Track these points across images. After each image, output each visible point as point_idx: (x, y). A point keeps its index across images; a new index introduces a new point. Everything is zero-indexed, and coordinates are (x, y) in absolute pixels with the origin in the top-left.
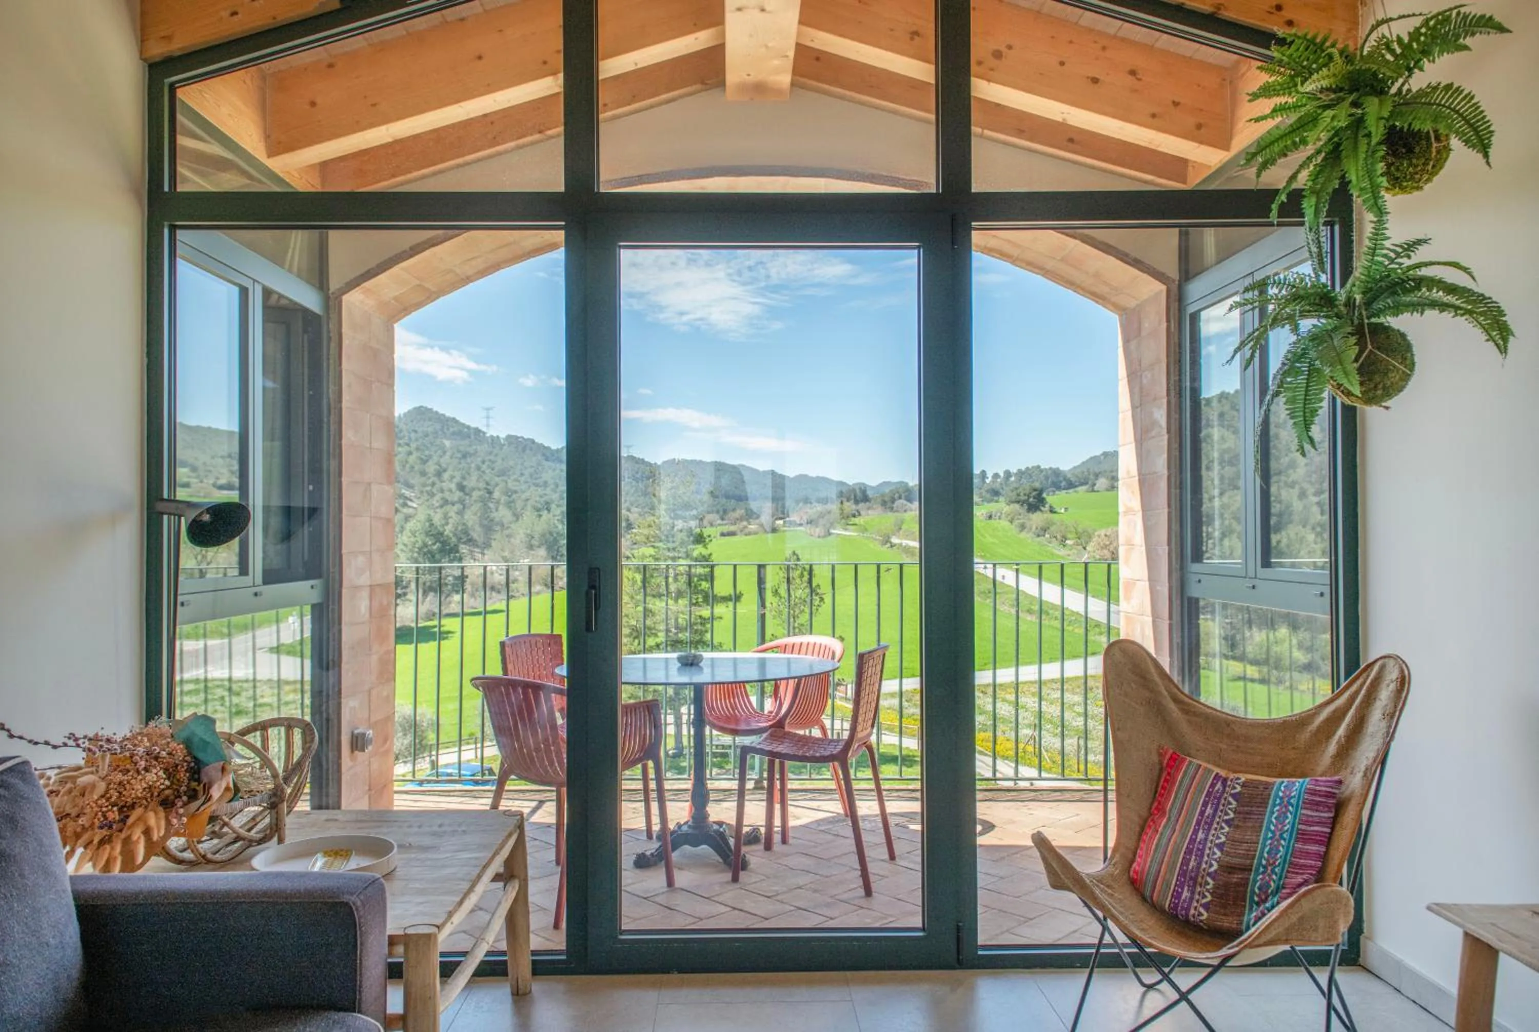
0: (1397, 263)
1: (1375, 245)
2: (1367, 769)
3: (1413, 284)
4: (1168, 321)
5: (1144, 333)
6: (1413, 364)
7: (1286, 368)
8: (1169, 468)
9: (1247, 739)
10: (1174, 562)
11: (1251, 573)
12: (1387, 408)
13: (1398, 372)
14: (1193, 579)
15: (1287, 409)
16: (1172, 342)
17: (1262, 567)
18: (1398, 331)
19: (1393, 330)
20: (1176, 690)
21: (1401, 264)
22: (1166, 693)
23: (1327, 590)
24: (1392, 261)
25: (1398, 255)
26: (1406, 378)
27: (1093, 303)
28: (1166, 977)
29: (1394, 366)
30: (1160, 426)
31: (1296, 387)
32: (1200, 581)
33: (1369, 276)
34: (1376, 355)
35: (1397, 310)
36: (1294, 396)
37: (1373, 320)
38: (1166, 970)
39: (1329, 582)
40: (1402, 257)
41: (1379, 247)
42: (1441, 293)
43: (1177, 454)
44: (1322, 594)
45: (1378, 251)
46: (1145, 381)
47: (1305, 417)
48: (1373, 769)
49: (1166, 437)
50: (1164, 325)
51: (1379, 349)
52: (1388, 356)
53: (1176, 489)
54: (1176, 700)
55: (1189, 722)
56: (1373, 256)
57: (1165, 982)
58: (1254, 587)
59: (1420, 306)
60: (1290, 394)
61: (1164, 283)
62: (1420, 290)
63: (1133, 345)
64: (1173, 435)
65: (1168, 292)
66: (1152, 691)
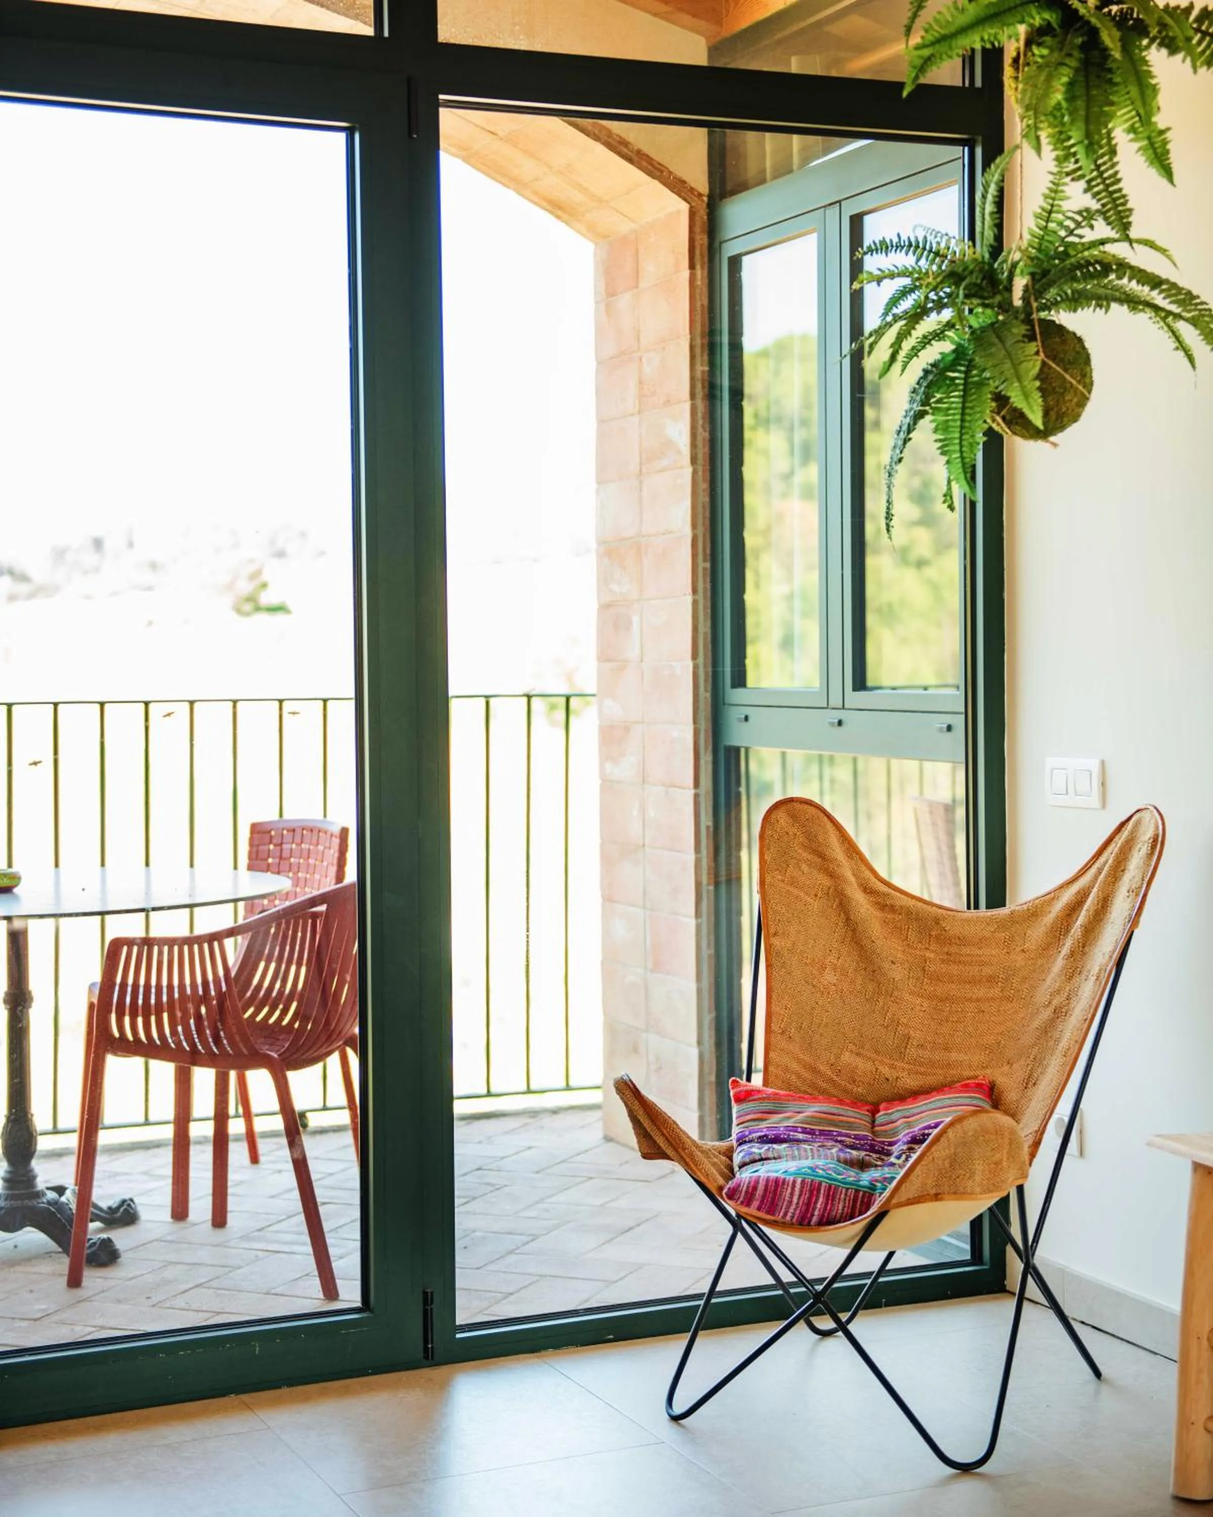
0: (1077, 235)
1: (1052, 206)
2: (1100, 970)
3: (1098, 268)
4: (692, 266)
5: (643, 284)
6: (1092, 383)
7: (930, 377)
8: (694, 526)
9: (963, 941)
10: (702, 689)
11: (836, 701)
12: (1055, 445)
13: (1076, 395)
14: (733, 715)
15: (936, 441)
16: (698, 304)
17: (854, 690)
18: (1074, 334)
19: (1068, 332)
20: (868, 874)
21: (1081, 237)
22: (852, 879)
23: (959, 722)
24: (1071, 233)
25: (1078, 225)
26: (1083, 401)
27: (552, 218)
28: (843, 1327)
29: (1072, 385)
30: (679, 452)
31: (949, 409)
32: (746, 718)
33: (1039, 250)
34: (1050, 367)
35: (1076, 301)
36: (947, 421)
37: (1043, 314)
38: (844, 1317)
39: (963, 710)
40: (1082, 227)
41: (1055, 209)
42: (1134, 282)
43: (707, 499)
44: (949, 728)
45: (1053, 215)
46: (647, 369)
47: (961, 452)
48: (1109, 968)
49: (689, 470)
50: (686, 273)
51: (1054, 359)
52: (1066, 370)
53: (705, 561)
54: (868, 890)
55: (885, 922)
56: (1047, 221)
57: (840, 1333)
58: (840, 723)
59: (1103, 300)
60: (941, 418)
61: (685, 200)
62: (1107, 276)
63: (624, 301)
64: (700, 469)
65: (692, 214)
66: (832, 875)
